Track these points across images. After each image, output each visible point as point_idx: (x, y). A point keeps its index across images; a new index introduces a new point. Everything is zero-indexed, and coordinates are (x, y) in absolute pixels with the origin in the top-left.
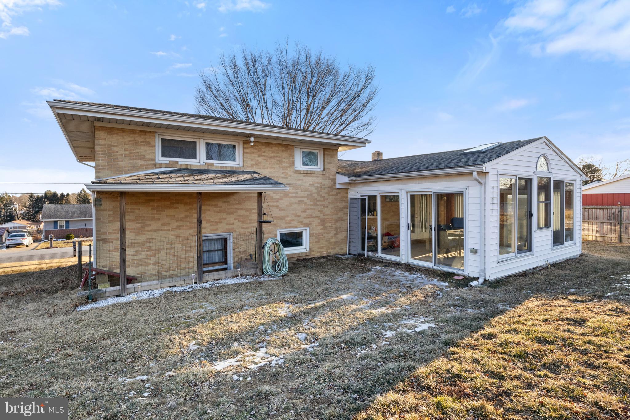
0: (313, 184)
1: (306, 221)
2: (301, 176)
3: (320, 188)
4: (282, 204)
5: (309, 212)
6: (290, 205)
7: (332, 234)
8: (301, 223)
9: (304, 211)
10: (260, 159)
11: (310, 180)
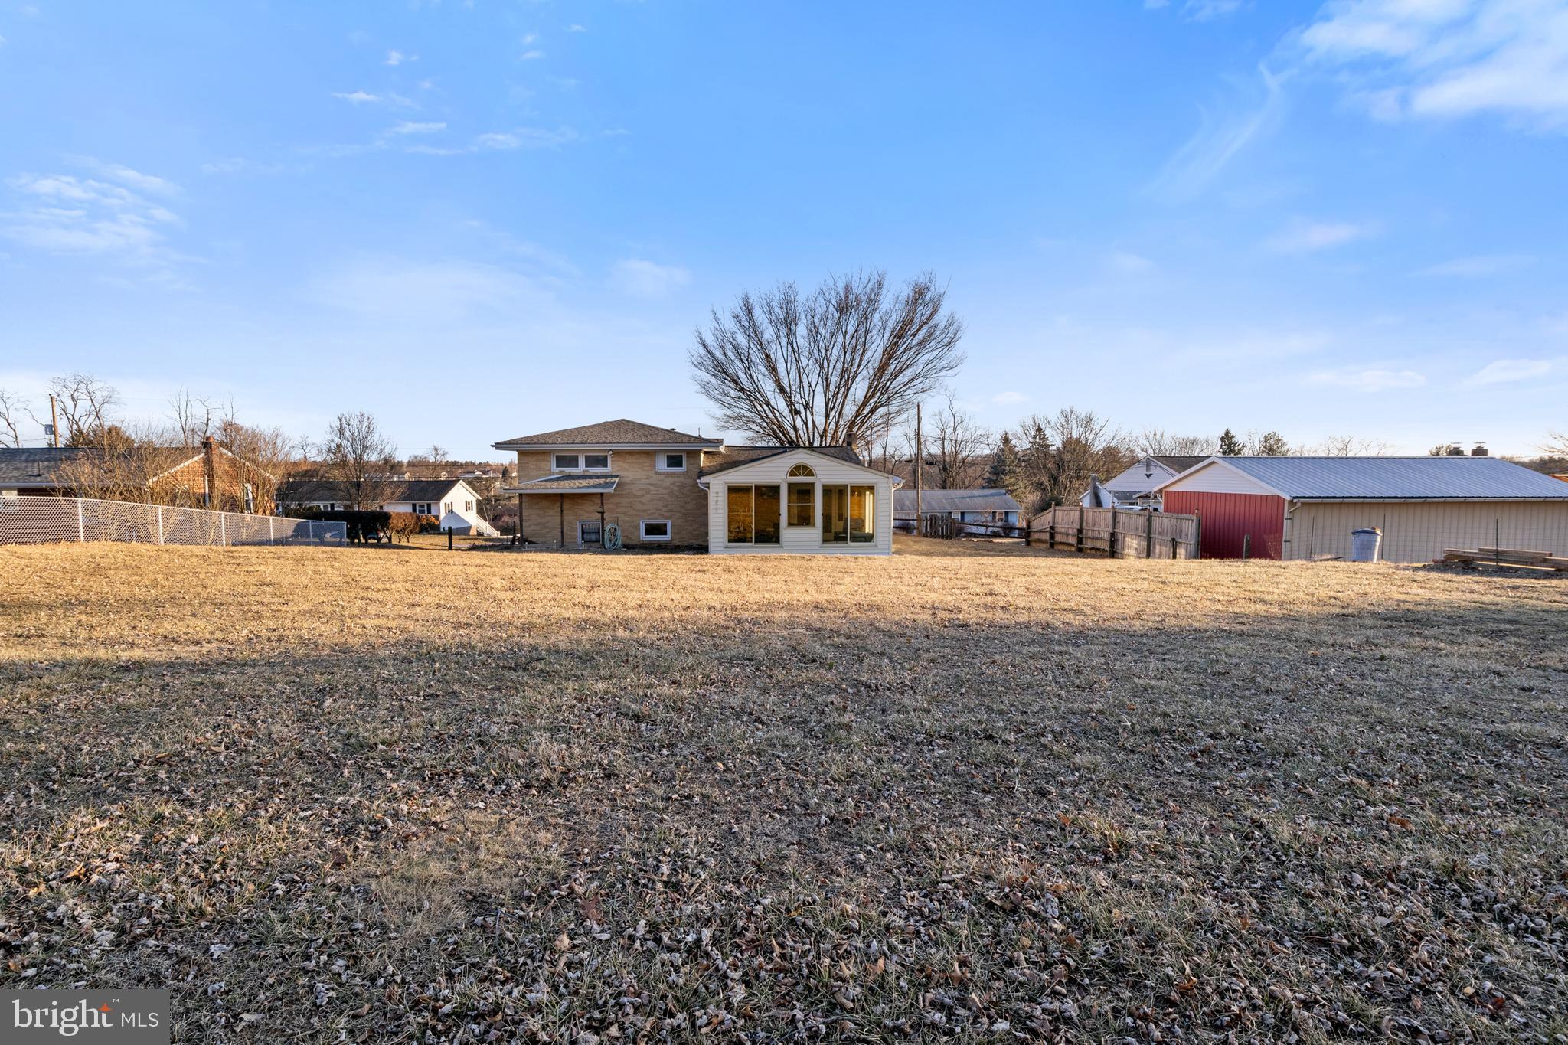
0: (674, 483)
1: (666, 514)
2: (662, 477)
3: (682, 487)
4: (643, 500)
5: (669, 507)
6: (652, 500)
7: (694, 527)
8: (663, 516)
9: (666, 506)
10: (624, 465)
11: (670, 480)
